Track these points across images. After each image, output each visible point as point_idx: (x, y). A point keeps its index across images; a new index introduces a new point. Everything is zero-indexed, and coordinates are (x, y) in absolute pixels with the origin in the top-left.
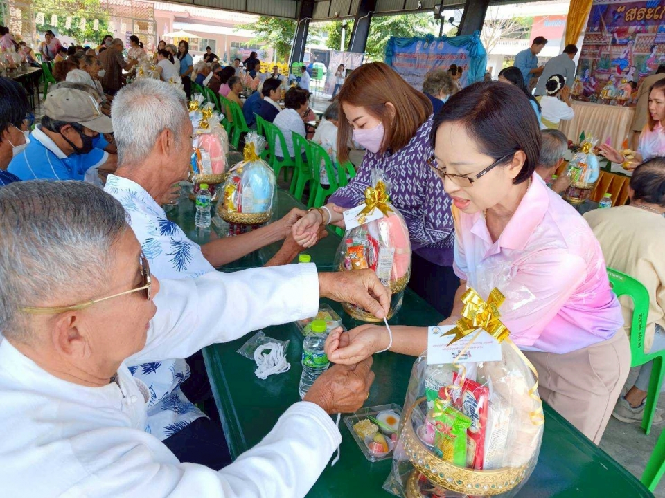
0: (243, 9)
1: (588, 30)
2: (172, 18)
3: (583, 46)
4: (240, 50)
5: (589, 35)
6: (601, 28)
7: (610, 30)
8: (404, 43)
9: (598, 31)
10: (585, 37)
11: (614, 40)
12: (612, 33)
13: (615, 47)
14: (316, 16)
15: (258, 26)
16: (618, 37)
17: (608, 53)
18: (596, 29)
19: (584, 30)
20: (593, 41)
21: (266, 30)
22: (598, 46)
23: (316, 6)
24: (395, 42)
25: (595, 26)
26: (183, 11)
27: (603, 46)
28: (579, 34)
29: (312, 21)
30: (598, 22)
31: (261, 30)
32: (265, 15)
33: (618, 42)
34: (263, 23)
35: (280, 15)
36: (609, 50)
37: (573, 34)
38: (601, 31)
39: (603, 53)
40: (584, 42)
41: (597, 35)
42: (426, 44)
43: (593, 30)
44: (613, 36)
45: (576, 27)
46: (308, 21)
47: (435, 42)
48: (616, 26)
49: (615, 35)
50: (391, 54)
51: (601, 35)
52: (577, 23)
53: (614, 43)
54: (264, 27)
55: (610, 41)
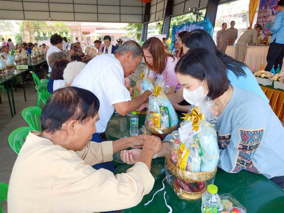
0: (119, 21)
1: (259, 9)
2: (95, 29)
3: (258, 18)
4: (124, 39)
5: (260, 12)
6: (266, 7)
7: (271, 7)
8: (178, 27)
9: (264, 9)
10: (259, 13)
11: (273, 12)
12: (272, 8)
13: (274, 16)
14: (151, 21)
15: (128, 28)
16: (275, 10)
17: (270, 20)
18: (263, 8)
19: (257, 10)
20: (262, 15)
21: (131, 29)
22: (265, 17)
23: (151, 16)
24: (175, 27)
25: (263, 7)
26: (99, 25)
27: (268, 16)
28: (255, 12)
29: (149, 23)
30: (264, 4)
31: (129, 29)
32: (131, 23)
33: (275, 13)
34: (130, 26)
35: (136, 22)
36: (271, 18)
37: (252, 13)
38: (266, 9)
39: (267, 20)
40: (258, 16)
41: (264, 11)
42: (188, 27)
43: (262, 9)
44: (273, 10)
45: (253, 9)
46: (148, 23)
47: (191, 25)
48: (273, 4)
49: (273, 9)
50: (174, 33)
51: (266, 11)
52: (254, 6)
53: (273, 14)
54: (130, 28)
55: (271, 13)
